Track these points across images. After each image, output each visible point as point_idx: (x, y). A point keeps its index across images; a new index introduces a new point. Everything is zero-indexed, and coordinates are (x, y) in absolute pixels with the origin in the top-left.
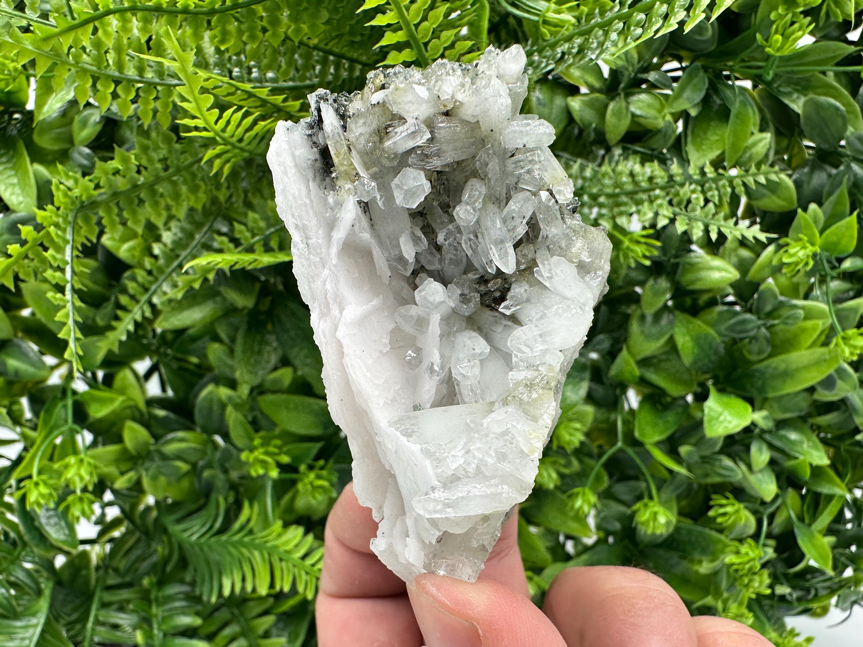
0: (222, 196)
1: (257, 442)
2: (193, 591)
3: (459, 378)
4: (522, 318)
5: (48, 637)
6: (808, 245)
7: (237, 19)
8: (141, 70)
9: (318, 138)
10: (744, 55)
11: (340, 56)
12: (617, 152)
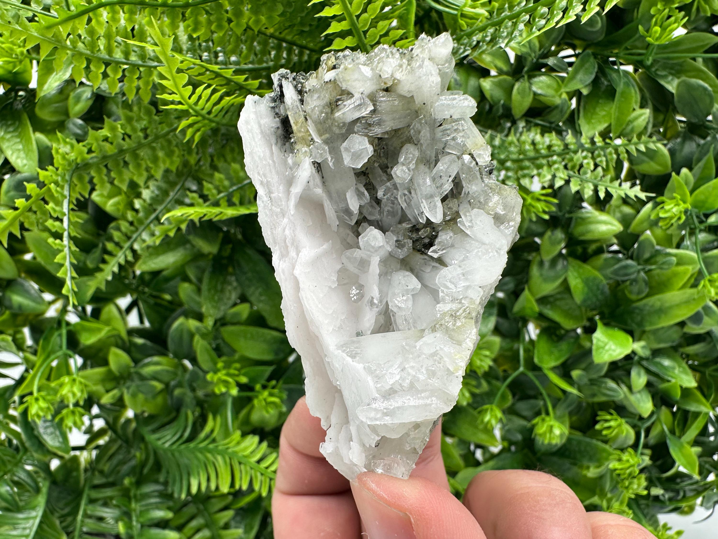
0: (192, 160)
1: (220, 365)
2: (166, 489)
3: (395, 310)
4: (447, 260)
5: (45, 527)
6: (681, 202)
7: (207, 12)
8: (127, 54)
9: (279, 110)
10: (628, 44)
11: (291, 43)
12: (521, 124)
